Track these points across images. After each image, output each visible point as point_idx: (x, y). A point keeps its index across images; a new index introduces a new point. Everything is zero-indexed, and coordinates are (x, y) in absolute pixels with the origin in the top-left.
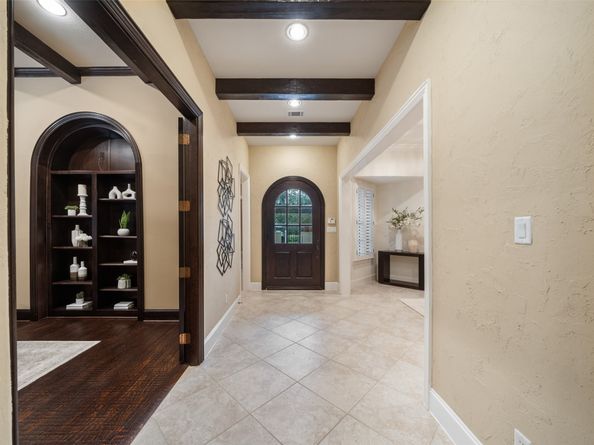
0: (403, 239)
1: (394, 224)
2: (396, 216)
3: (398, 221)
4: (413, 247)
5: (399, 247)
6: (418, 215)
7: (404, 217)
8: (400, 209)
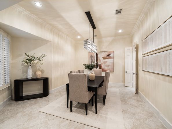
0: (33, 71)
1: (26, 62)
2: (28, 58)
3: (30, 61)
4: (39, 74)
5: (30, 76)
6: (41, 58)
7: (34, 59)
8: (30, 54)
